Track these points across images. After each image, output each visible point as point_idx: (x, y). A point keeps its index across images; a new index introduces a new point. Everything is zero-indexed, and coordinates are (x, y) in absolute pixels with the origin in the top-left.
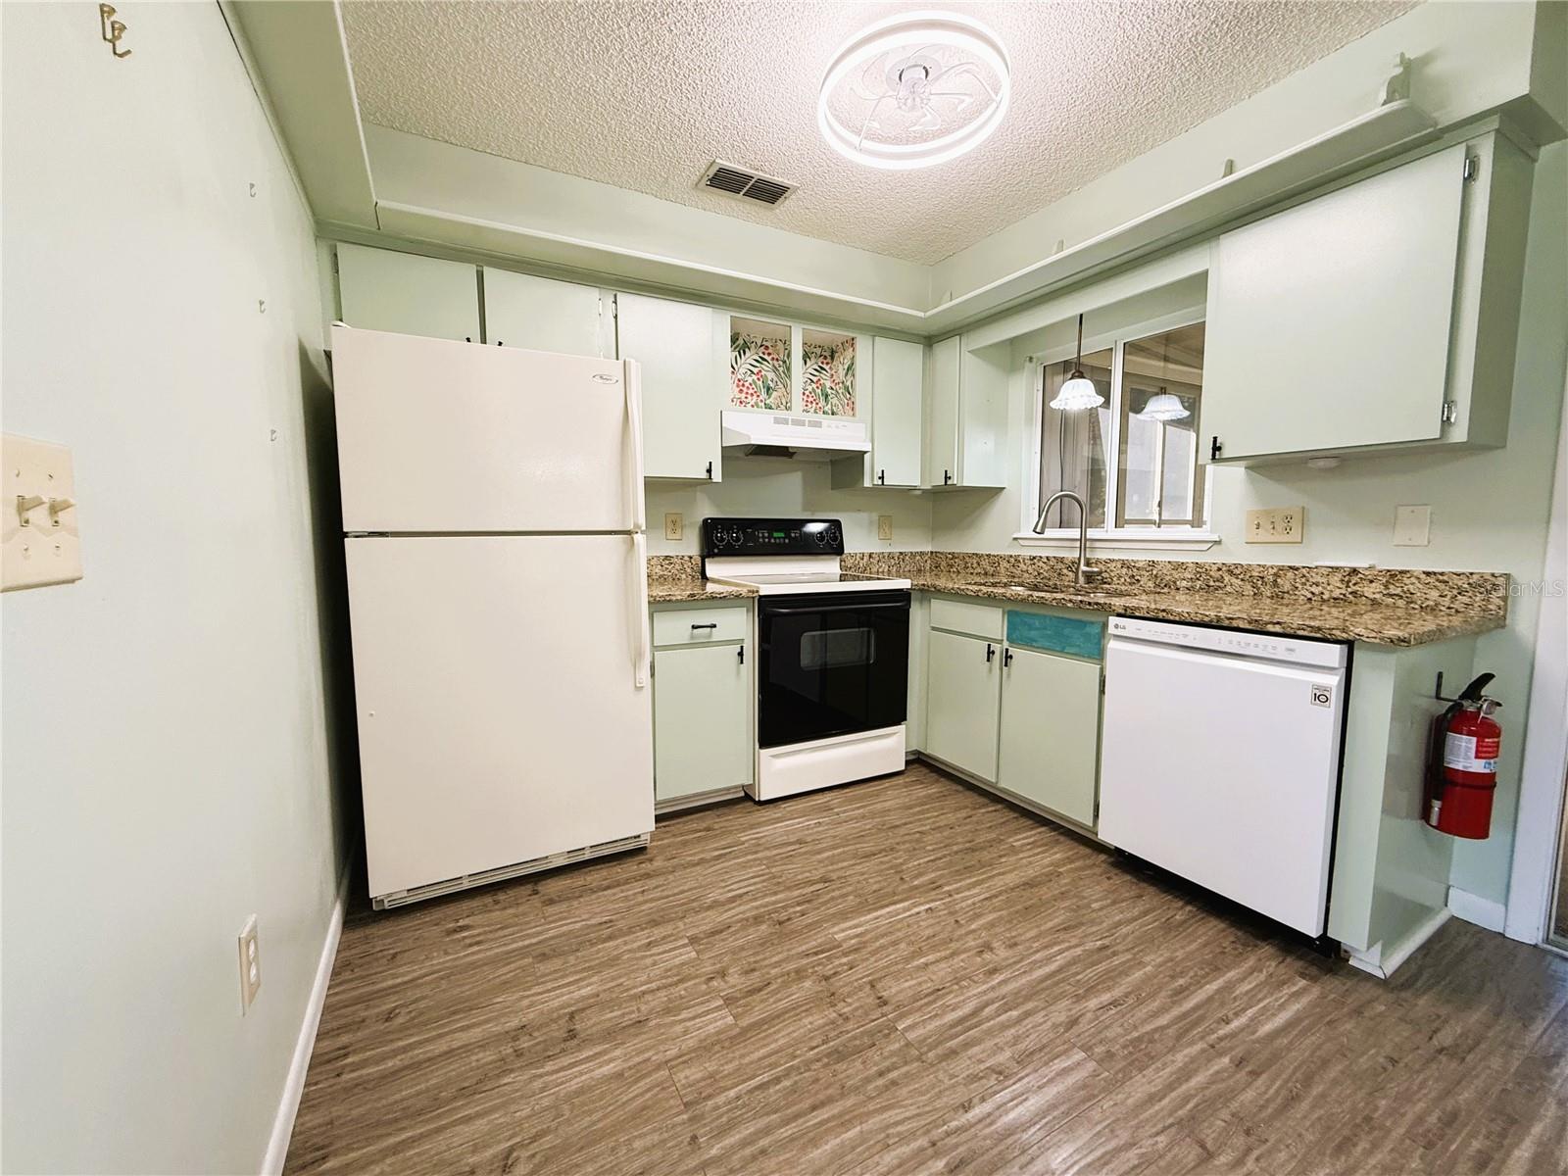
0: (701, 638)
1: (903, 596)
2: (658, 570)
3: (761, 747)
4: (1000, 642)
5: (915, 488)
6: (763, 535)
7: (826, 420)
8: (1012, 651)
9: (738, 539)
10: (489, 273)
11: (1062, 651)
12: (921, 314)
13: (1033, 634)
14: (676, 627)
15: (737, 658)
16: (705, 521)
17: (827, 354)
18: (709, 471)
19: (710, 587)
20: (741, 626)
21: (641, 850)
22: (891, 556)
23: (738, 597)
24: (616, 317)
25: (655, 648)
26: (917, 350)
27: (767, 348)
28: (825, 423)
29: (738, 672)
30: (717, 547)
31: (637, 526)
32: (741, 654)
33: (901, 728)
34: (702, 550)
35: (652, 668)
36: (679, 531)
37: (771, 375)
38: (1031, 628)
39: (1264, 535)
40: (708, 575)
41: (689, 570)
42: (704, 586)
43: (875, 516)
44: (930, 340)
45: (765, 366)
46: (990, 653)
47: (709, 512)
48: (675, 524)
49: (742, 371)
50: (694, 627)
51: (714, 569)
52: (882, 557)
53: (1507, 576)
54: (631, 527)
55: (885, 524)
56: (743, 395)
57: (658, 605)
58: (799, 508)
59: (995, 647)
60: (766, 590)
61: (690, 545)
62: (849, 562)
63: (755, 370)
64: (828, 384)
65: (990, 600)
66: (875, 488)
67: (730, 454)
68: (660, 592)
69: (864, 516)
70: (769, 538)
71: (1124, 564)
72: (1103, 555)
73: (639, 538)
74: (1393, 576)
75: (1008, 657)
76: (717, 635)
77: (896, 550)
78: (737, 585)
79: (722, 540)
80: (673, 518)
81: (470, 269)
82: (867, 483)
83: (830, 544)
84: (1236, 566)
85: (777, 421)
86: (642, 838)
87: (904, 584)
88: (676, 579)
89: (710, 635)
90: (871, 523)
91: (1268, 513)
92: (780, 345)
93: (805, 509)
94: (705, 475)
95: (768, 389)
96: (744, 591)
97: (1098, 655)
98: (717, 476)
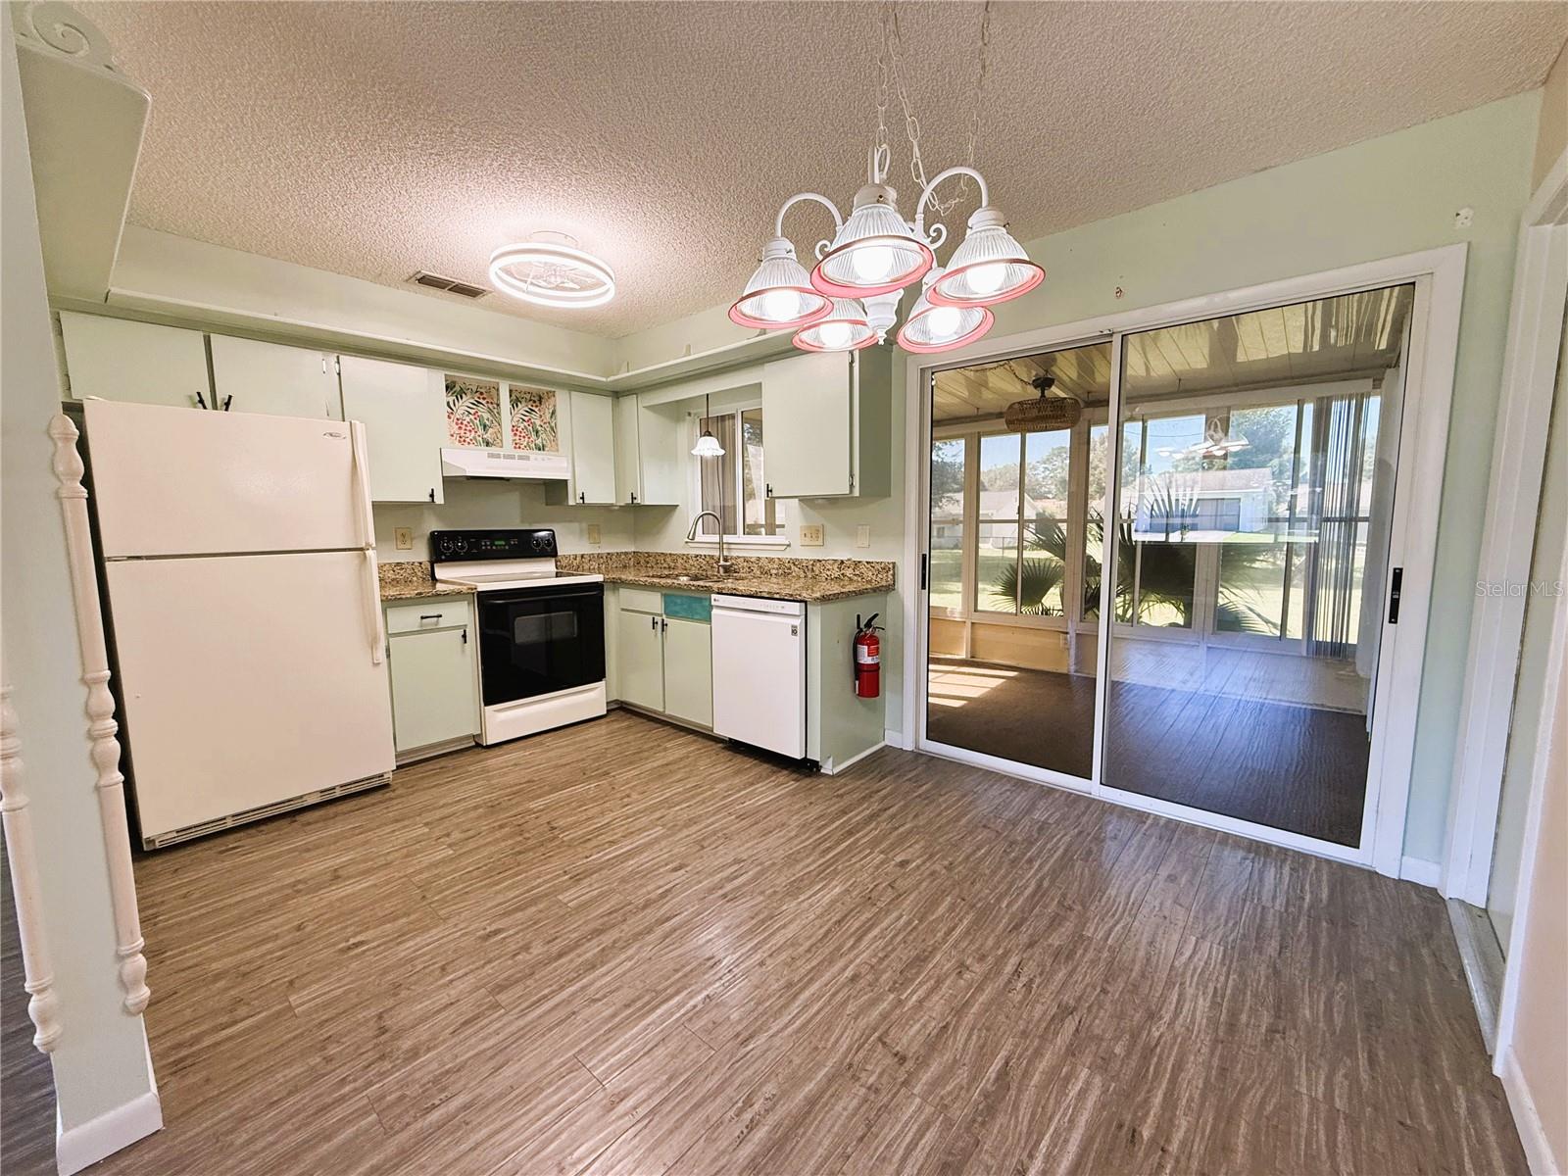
0: (430, 626)
1: (598, 587)
2: (391, 575)
3: (486, 705)
4: (658, 615)
5: (612, 505)
6: (485, 544)
7: (534, 454)
8: (666, 621)
9: (462, 548)
10: (216, 340)
11: (692, 619)
12: (604, 379)
13: (677, 608)
14: (407, 618)
15: (462, 639)
16: (432, 533)
17: (536, 399)
18: (432, 496)
19: (440, 587)
20: (465, 615)
21: (386, 786)
22: (600, 556)
23: (459, 593)
24: (339, 374)
25: (389, 635)
26: (608, 401)
27: (482, 393)
28: (532, 457)
29: (463, 651)
30: (445, 554)
31: (367, 544)
32: (464, 636)
33: (602, 684)
34: (431, 557)
35: (388, 650)
36: (409, 542)
37: (486, 416)
38: (676, 604)
39: (808, 541)
40: (437, 576)
41: (420, 574)
42: (434, 586)
43: (584, 525)
44: (618, 394)
45: (480, 408)
46: (654, 623)
47: (436, 526)
48: (404, 537)
49: (460, 412)
50: (422, 618)
51: (442, 572)
52: (592, 557)
53: (894, 563)
54: (363, 545)
55: (594, 531)
56: (462, 432)
57: (389, 603)
58: (518, 521)
59: (658, 619)
60: (483, 587)
61: (420, 554)
62: (564, 562)
63: (472, 411)
64: (538, 422)
65: (652, 587)
66: (577, 506)
67: (448, 481)
68: (392, 592)
69: (576, 526)
70: (492, 545)
71: (746, 560)
72: (734, 554)
73: (370, 553)
74: (857, 564)
75: (664, 625)
76: (443, 622)
77: (605, 551)
78: (461, 584)
79: (448, 548)
80: (403, 531)
81: (199, 336)
82: (571, 502)
83: (546, 549)
84: (797, 560)
85: (491, 456)
86: (386, 776)
87: (598, 578)
88: (407, 582)
89: (437, 623)
90: (581, 531)
91: (809, 527)
92: (493, 391)
93: (522, 522)
94: (428, 499)
95: (485, 426)
96: (464, 589)
97: (709, 620)
98: (439, 499)
